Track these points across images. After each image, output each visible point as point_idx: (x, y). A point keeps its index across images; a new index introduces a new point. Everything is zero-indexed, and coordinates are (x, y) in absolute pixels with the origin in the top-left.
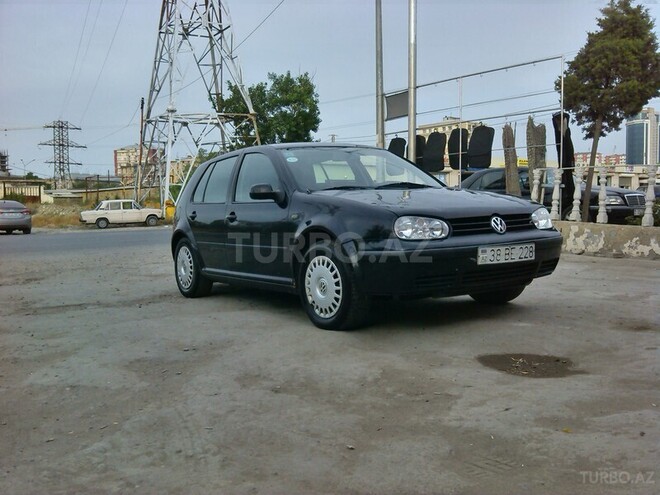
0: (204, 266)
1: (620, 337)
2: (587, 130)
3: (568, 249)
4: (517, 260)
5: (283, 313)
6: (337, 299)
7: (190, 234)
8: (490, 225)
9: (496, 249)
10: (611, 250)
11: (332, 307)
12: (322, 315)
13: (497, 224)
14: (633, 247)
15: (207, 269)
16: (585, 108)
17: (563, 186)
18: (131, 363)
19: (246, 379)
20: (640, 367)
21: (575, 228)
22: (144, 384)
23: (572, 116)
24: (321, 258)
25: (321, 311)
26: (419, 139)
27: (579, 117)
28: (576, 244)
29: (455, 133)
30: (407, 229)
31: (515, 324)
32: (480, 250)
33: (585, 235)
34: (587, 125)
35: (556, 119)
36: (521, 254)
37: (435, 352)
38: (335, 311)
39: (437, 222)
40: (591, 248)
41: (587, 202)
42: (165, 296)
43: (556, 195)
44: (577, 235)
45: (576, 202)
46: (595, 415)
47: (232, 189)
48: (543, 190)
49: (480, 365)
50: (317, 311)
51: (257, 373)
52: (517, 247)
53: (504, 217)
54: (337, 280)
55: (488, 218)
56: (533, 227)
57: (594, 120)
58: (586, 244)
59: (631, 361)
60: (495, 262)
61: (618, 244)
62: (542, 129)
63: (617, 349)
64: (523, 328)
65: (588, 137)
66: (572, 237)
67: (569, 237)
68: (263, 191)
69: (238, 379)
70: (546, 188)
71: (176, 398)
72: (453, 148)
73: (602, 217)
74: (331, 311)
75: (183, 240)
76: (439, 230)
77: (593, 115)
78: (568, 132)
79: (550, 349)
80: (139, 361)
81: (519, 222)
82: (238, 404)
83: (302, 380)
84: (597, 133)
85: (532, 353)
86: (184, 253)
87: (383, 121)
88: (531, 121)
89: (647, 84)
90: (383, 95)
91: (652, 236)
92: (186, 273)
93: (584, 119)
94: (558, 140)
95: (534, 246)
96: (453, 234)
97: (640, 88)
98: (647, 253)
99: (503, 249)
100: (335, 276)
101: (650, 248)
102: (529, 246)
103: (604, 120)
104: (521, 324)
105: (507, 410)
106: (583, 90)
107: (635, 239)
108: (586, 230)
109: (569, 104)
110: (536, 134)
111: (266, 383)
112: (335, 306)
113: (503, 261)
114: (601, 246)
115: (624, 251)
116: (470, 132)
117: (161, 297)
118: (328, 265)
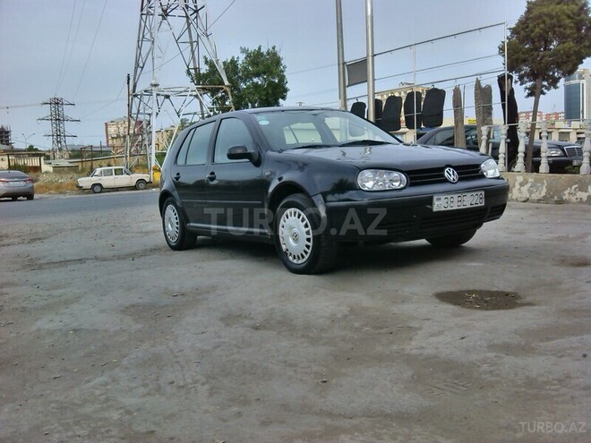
0: (188, 222)
1: (563, 272)
2: (529, 89)
3: (514, 197)
4: (469, 206)
5: (260, 261)
6: (308, 247)
7: (175, 194)
8: (443, 175)
9: (449, 197)
10: (552, 197)
11: (304, 254)
12: (295, 261)
13: (450, 174)
14: (573, 194)
15: (191, 224)
16: (526, 69)
17: (509, 140)
18: (127, 308)
19: (230, 319)
20: (581, 298)
21: (520, 179)
22: (140, 326)
23: (515, 77)
24: (293, 210)
25: (294, 258)
26: (377, 103)
27: (521, 78)
28: (521, 192)
29: (410, 96)
30: (368, 182)
31: (469, 264)
32: (435, 198)
33: (529, 185)
34: (529, 84)
35: (501, 80)
36: (472, 200)
37: (397, 291)
38: (306, 257)
39: (396, 174)
40: (535, 196)
41: (530, 154)
42: (155, 250)
43: (503, 149)
44: (522, 184)
45: (521, 155)
46: (542, 341)
47: (212, 150)
48: (491, 145)
49: (437, 300)
50: (291, 258)
51: (239, 314)
52: (469, 195)
53: (456, 168)
54: (307, 229)
55: (442, 169)
56: (483, 176)
57: (534, 80)
58: (531, 192)
59: (574, 293)
60: (449, 208)
61: (559, 192)
62: (488, 90)
63: (560, 283)
64: (475, 267)
65: (529, 95)
66: (517, 186)
67: (514, 186)
68: (239, 151)
69: (222, 319)
70: (493, 143)
71: (168, 337)
72: (409, 110)
73: (544, 167)
74: (303, 257)
75: (169, 199)
76: (397, 181)
77: (534, 75)
78: (512, 91)
79: (501, 285)
80: (133, 306)
81: (470, 172)
82: (222, 340)
83: (280, 318)
84: (537, 91)
85: (483, 289)
86: (170, 210)
87: (345, 87)
88: (478, 82)
89: (582, 45)
90: (344, 63)
91: (589, 183)
92: (173, 228)
93: (526, 79)
94: (503, 99)
95: (483, 193)
96: (411, 184)
97: (576, 49)
98: (585, 199)
99: (455, 196)
100: (306, 226)
101: (587, 194)
102: (479, 193)
103: (544, 80)
104: (473, 264)
105: (462, 338)
106: (523, 53)
107: (574, 187)
108: (530, 180)
109: (513, 65)
110: (483, 94)
111: (247, 322)
112: (306, 253)
113: (455, 208)
114: (543, 194)
115: (564, 198)
116: (424, 96)
117: (151, 250)
118: (299, 216)
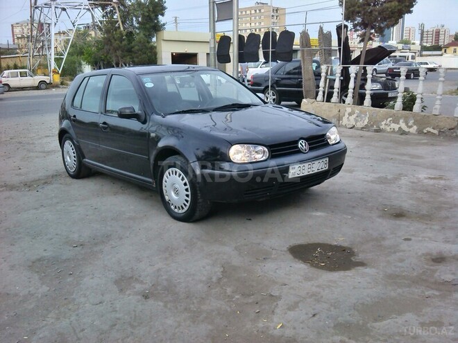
0: (84, 157)
1: (385, 225)
2: (360, 37)
3: (344, 124)
4: (316, 171)
6: (187, 201)
7: (72, 131)
8: (297, 147)
9: (301, 166)
10: (372, 126)
11: (186, 203)
12: (176, 210)
13: (302, 145)
14: (388, 125)
15: (86, 160)
16: (359, 20)
17: (342, 78)
18: (34, 262)
19: (124, 282)
20: (402, 260)
21: (349, 110)
22: (45, 289)
23: (350, 25)
24: (174, 169)
25: (176, 207)
26: (241, 38)
27: (355, 26)
28: (349, 120)
29: (267, 34)
30: (238, 154)
31: (314, 214)
32: (291, 168)
33: (355, 115)
34: (359, 33)
35: (339, 29)
36: (319, 166)
37: (259, 244)
38: (186, 209)
39: (260, 148)
40: (360, 125)
41: (358, 87)
42: (55, 176)
43: (337, 85)
44: (350, 114)
45: (350, 91)
46: (376, 320)
47: (104, 98)
48: (328, 80)
49: (291, 257)
50: (172, 207)
51: (130, 275)
52: (316, 162)
53: (307, 139)
54: (186, 187)
55: (297, 142)
56: (327, 144)
57: (365, 28)
58: (356, 121)
59: (395, 252)
60: (301, 175)
61: (378, 122)
62: (329, 34)
63: (384, 239)
64: (319, 217)
65: (360, 41)
66: (347, 115)
67: (344, 115)
68: (128, 112)
69: (117, 282)
70: (330, 79)
71: (70, 307)
72: (265, 47)
73: (368, 101)
74: (183, 208)
75: (67, 135)
76: (260, 154)
77: (364, 25)
78: (347, 39)
80: (39, 260)
81: (318, 141)
82: (118, 316)
83: (165, 283)
84: (366, 38)
85: (326, 242)
86: (68, 144)
87: (214, 22)
88: (321, 29)
89: (403, 5)
90: (214, 2)
91: (401, 118)
92: (71, 160)
93: (358, 28)
94: (339, 45)
95: (327, 159)
96: (273, 155)
97: (399, 8)
98: (397, 129)
99: (306, 165)
100: (185, 184)
101: (399, 126)
102: (324, 160)
103: (372, 28)
105: (314, 315)
106: (359, 7)
107: (389, 119)
108: (356, 111)
109: (348, 17)
110: (324, 37)
111: (138, 287)
112: (185, 205)
113: (306, 173)
114: (366, 123)
115: (381, 127)
116: (278, 34)
117: (53, 177)
118: (180, 175)
